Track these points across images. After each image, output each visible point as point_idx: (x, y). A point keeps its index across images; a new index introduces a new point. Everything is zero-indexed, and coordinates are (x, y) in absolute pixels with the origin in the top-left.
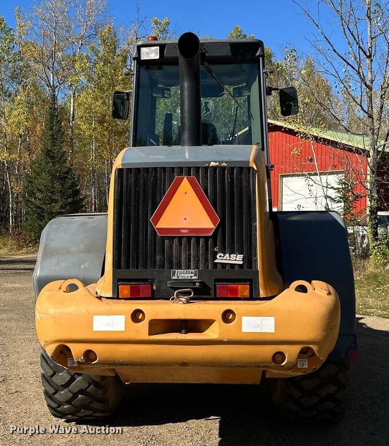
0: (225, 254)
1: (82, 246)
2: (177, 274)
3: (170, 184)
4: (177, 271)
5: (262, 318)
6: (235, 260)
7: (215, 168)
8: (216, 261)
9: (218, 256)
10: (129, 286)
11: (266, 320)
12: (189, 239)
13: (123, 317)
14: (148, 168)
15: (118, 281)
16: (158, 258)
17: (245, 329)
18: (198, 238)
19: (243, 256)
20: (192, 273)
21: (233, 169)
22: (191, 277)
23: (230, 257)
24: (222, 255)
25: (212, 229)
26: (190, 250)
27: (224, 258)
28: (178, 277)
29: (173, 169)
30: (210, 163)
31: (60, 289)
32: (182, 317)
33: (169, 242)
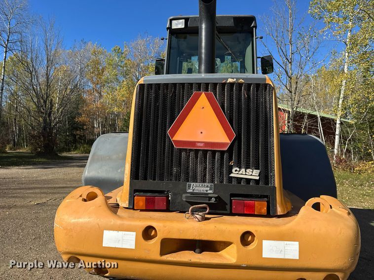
0: (240, 168)
1: (121, 155)
2: (193, 188)
3: (188, 99)
4: (192, 184)
5: (286, 242)
6: (251, 175)
7: (232, 84)
8: (232, 175)
9: (233, 171)
10: (144, 198)
11: (289, 244)
12: (205, 152)
13: (134, 233)
14: (168, 84)
15: (134, 192)
16: (175, 169)
17: (266, 254)
18: (214, 152)
19: (259, 171)
20: (207, 187)
21: (249, 85)
22: (207, 191)
23: (246, 172)
24: (238, 169)
25: (228, 144)
26: (205, 162)
27: (240, 173)
28: (193, 190)
29: (191, 84)
30: (227, 79)
31: (81, 196)
32: (197, 238)
33: (186, 155)
